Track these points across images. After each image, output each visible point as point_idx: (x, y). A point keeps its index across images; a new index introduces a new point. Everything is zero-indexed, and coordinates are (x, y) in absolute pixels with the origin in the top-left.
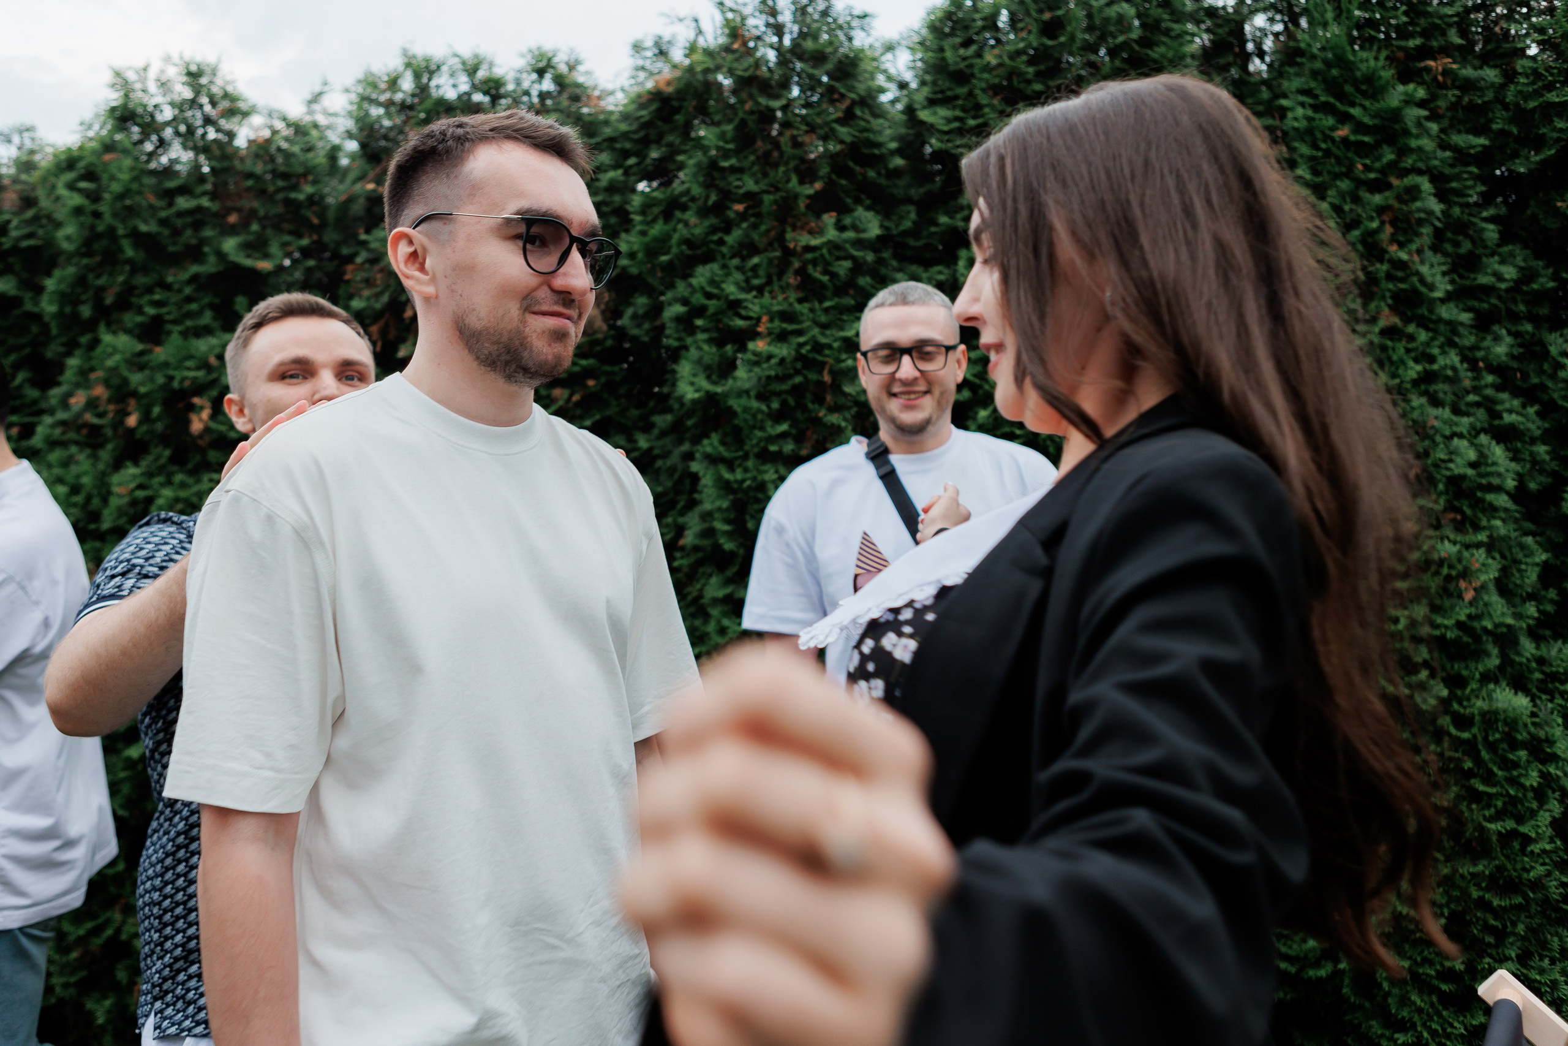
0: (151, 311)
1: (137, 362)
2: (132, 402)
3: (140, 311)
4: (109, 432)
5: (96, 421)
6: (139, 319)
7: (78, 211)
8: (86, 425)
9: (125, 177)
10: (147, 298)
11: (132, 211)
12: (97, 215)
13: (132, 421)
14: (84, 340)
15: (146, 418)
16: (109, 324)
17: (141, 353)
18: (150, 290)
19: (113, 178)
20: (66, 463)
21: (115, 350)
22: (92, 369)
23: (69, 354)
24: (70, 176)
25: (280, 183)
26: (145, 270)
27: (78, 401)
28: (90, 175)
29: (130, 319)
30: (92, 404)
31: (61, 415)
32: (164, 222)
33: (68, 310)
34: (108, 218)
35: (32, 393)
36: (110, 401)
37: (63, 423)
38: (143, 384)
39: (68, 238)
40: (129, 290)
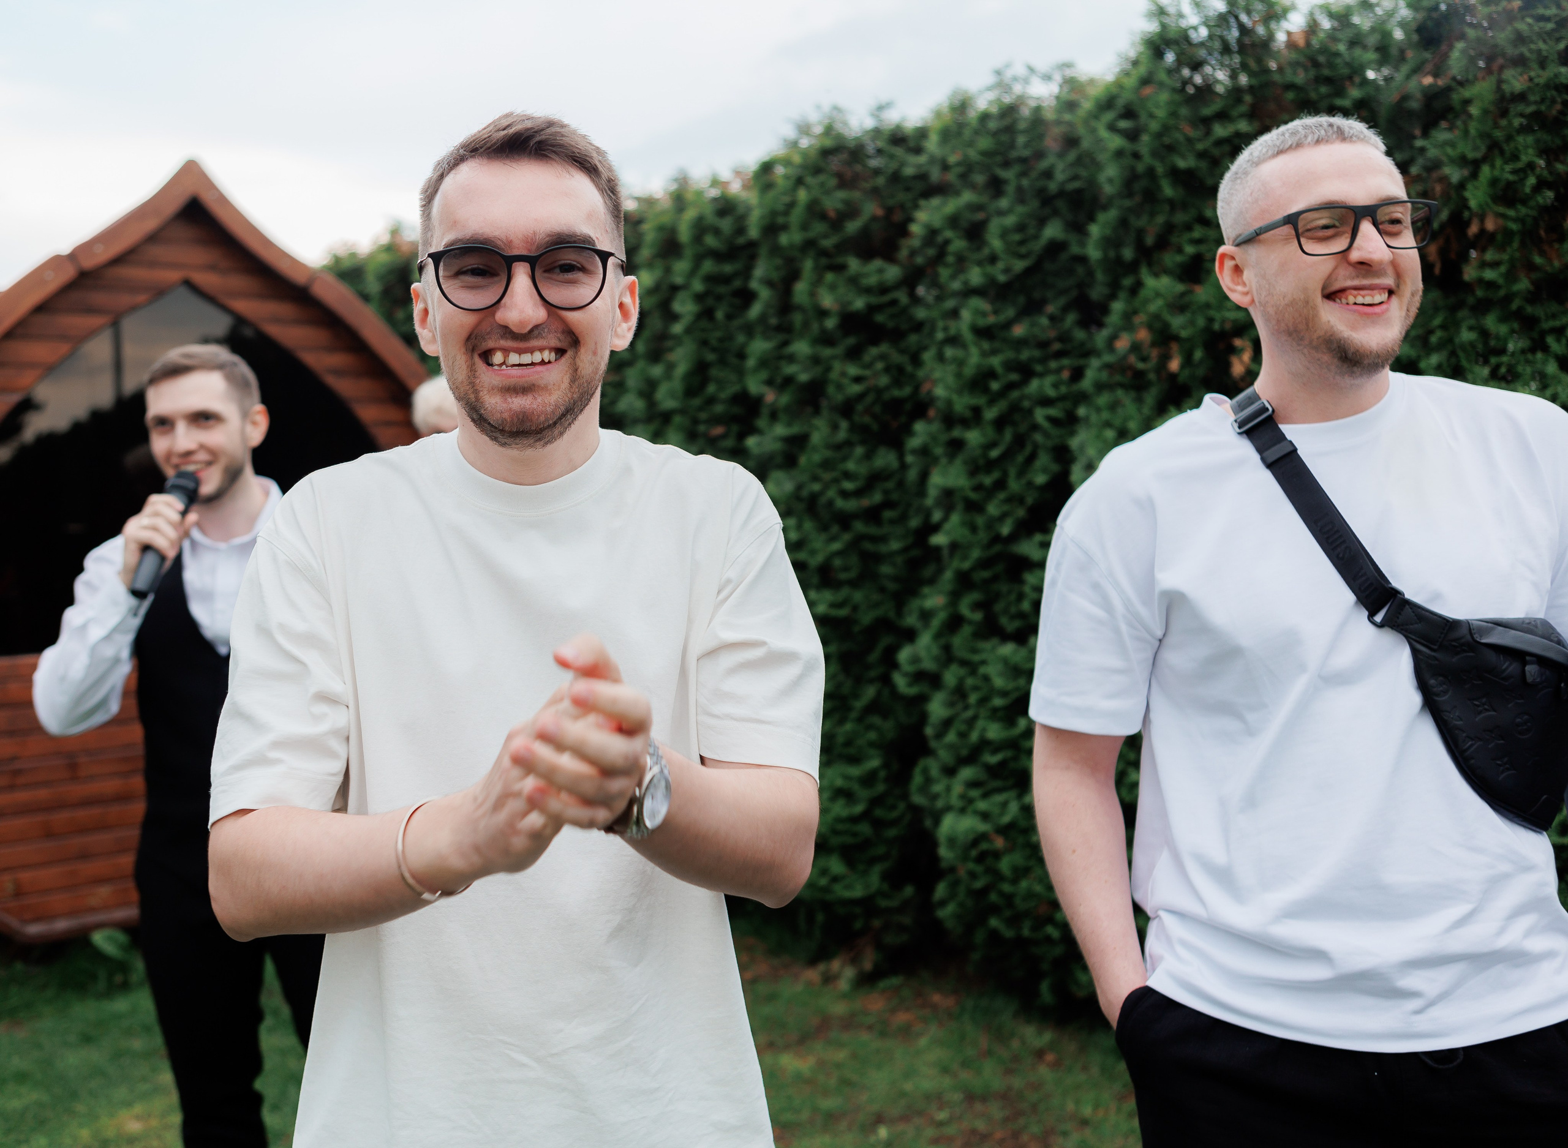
0: (1190, 250)
1: (1180, 306)
2: (1175, 347)
3: (1180, 250)
4: (1152, 376)
5: (1140, 366)
6: (1179, 258)
7: (1119, 154)
8: (1131, 367)
9: (1161, 113)
10: (1187, 236)
11: (1171, 148)
12: (1136, 156)
13: (1174, 365)
14: (1127, 282)
15: (1188, 361)
16: (1150, 265)
17: (1183, 295)
18: (1189, 228)
19: (1151, 116)
20: (1113, 406)
21: (1158, 294)
22: (1135, 312)
23: (1113, 296)
24: (1109, 116)
25: (1323, 90)
26: (1184, 206)
27: (1123, 344)
28: (1129, 113)
29: (1170, 259)
30: (1135, 348)
31: (1108, 358)
32: (1202, 155)
33: (1112, 254)
34: (1148, 159)
35: (1080, 335)
36: (1153, 344)
37: (1108, 366)
38: (1183, 328)
39: (1110, 181)
40: (1169, 228)
